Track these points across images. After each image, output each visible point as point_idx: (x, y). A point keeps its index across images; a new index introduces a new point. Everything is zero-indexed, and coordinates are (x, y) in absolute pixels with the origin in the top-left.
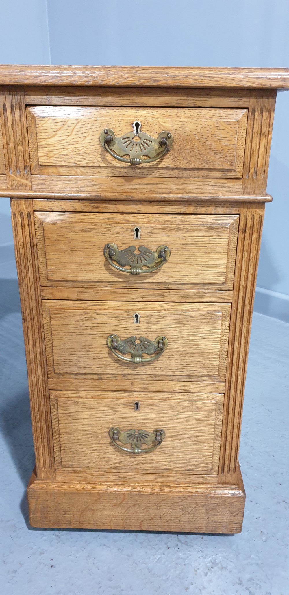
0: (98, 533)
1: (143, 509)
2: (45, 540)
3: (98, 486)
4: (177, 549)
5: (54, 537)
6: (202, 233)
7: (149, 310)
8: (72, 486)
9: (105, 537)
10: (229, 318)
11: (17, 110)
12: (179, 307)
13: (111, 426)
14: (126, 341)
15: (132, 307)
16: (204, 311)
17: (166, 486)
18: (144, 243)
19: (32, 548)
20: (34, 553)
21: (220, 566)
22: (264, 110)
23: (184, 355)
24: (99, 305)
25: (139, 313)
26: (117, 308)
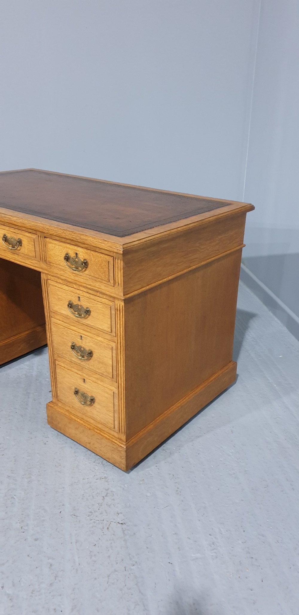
0: (74, 442)
1: (86, 436)
2: (52, 434)
3: (71, 415)
4: (97, 464)
5: (56, 434)
6: (101, 306)
7: (86, 335)
8: (62, 411)
9: (75, 445)
10: (115, 350)
11: (42, 238)
12: (96, 338)
13: (76, 387)
14: (78, 347)
15: (80, 332)
16: (105, 343)
17: (96, 429)
18: (82, 304)
19: (44, 434)
20: (43, 436)
21: (107, 480)
22: (119, 259)
23: (99, 362)
24: (69, 326)
25: (82, 335)
26: (75, 330)
